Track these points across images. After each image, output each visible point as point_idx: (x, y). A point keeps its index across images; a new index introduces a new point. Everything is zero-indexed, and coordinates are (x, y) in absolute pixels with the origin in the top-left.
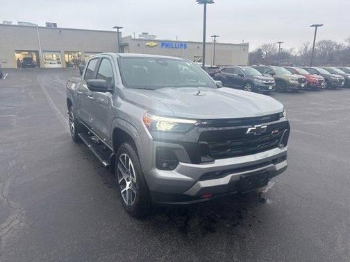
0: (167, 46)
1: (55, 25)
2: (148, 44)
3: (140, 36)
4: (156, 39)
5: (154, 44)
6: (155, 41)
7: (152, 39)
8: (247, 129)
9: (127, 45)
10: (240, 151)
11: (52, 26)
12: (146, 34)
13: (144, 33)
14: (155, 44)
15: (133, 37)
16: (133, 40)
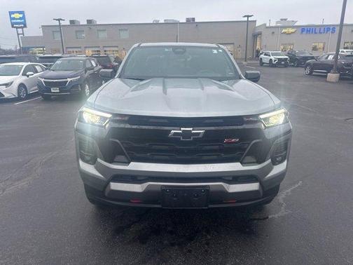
0: (308, 31)
1: (194, 19)
2: (284, 31)
3: (277, 22)
4: (296, 24)
5: (291, 30)
6: (293, 27)
7: (291, 25)
8: (170, 131)
9: (260, 34)
10: (167, 157)
11: (191, 21)
12: (285, 20)
13: (282, 20)
14: (293, 30)
15: (268, 25)
16: (267, 28)
